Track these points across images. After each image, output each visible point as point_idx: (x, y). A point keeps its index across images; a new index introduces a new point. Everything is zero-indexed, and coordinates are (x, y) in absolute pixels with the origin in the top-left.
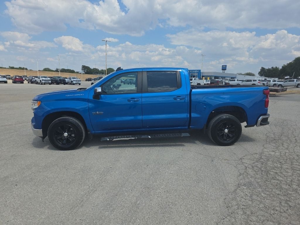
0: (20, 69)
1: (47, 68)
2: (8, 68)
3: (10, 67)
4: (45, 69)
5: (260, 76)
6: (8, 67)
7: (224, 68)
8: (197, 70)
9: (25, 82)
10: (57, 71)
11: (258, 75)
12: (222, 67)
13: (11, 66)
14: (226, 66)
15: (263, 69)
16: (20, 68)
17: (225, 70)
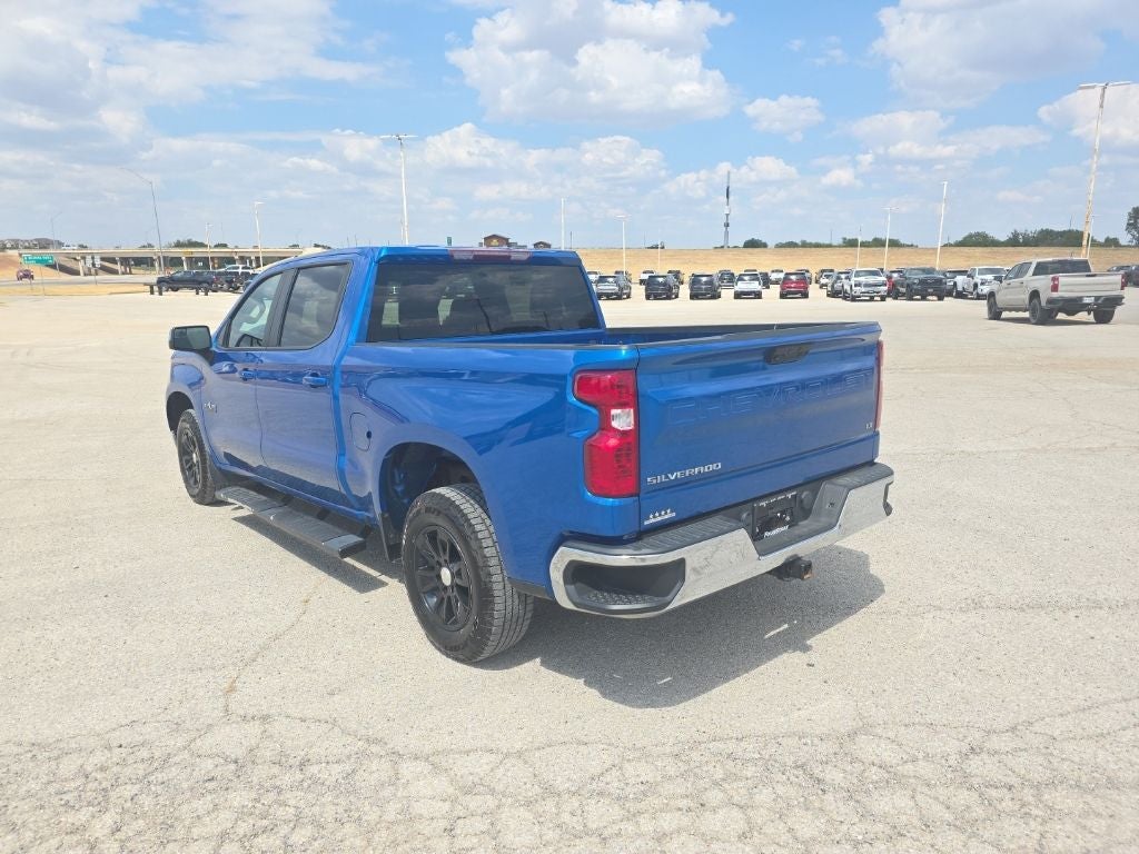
0: (877, 246)
1: (978, 234)
2: (839, 246)
3: (845, 239)
4: (971, 236)
6: (841, 242)
9: (813, 289)
10: (1015, 242)
13: (849, 237)
16: (878, 243)
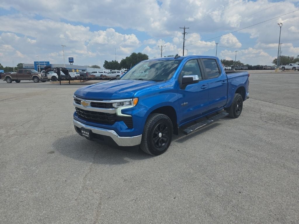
5: (105, 69)
7: (71, 60)
8: (46, 62)
11: (103, 68)
12: (69, 60)
14: (73, 58)
15: (106, 62)
17: (72, 63)
